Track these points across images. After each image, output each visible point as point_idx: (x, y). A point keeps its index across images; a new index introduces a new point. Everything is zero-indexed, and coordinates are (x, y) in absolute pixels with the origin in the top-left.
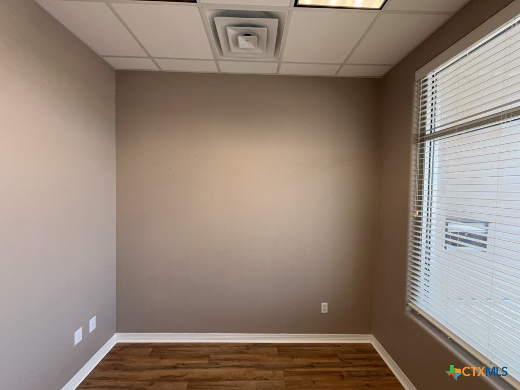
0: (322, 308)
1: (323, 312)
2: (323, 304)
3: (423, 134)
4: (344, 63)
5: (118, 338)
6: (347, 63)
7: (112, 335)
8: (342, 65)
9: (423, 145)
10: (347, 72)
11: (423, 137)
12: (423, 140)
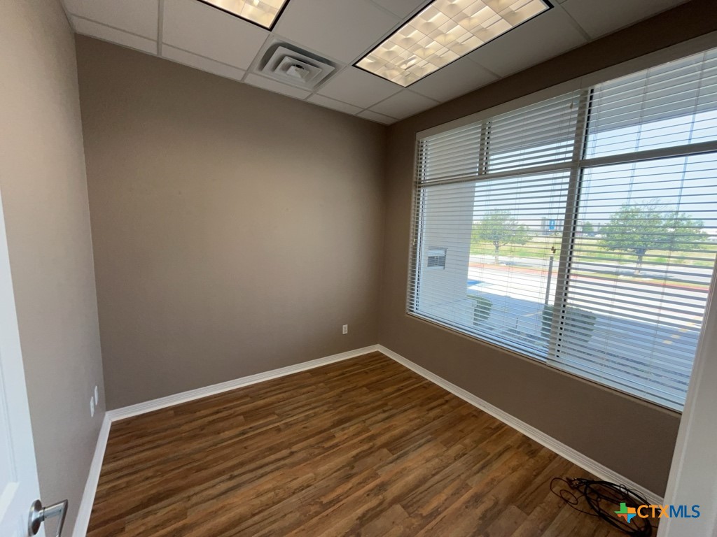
0: (344, 330)
1: (344, 333)
2: (344, 326)
3: (420, 183)
4: (367, 109)
5: (112, 417)
6: (370, 109)
7: (104, 415)
8: (364, 110)
9: (419, 191)
10: (366, 115)
11: (419, 184)
12: (419, 187)
